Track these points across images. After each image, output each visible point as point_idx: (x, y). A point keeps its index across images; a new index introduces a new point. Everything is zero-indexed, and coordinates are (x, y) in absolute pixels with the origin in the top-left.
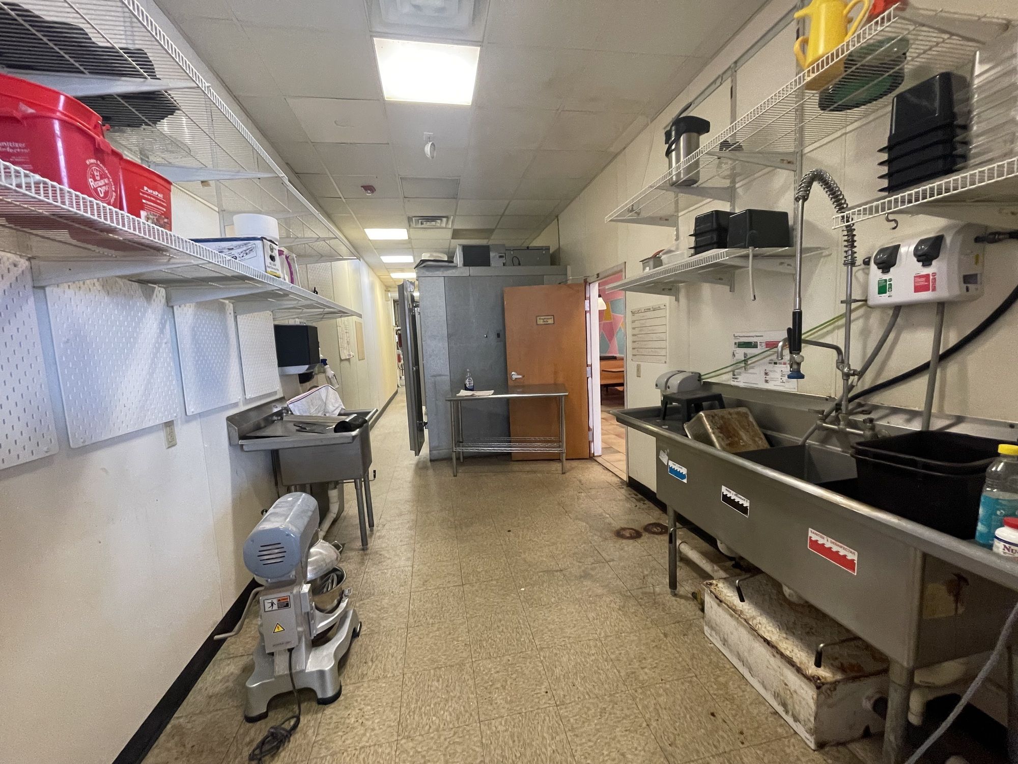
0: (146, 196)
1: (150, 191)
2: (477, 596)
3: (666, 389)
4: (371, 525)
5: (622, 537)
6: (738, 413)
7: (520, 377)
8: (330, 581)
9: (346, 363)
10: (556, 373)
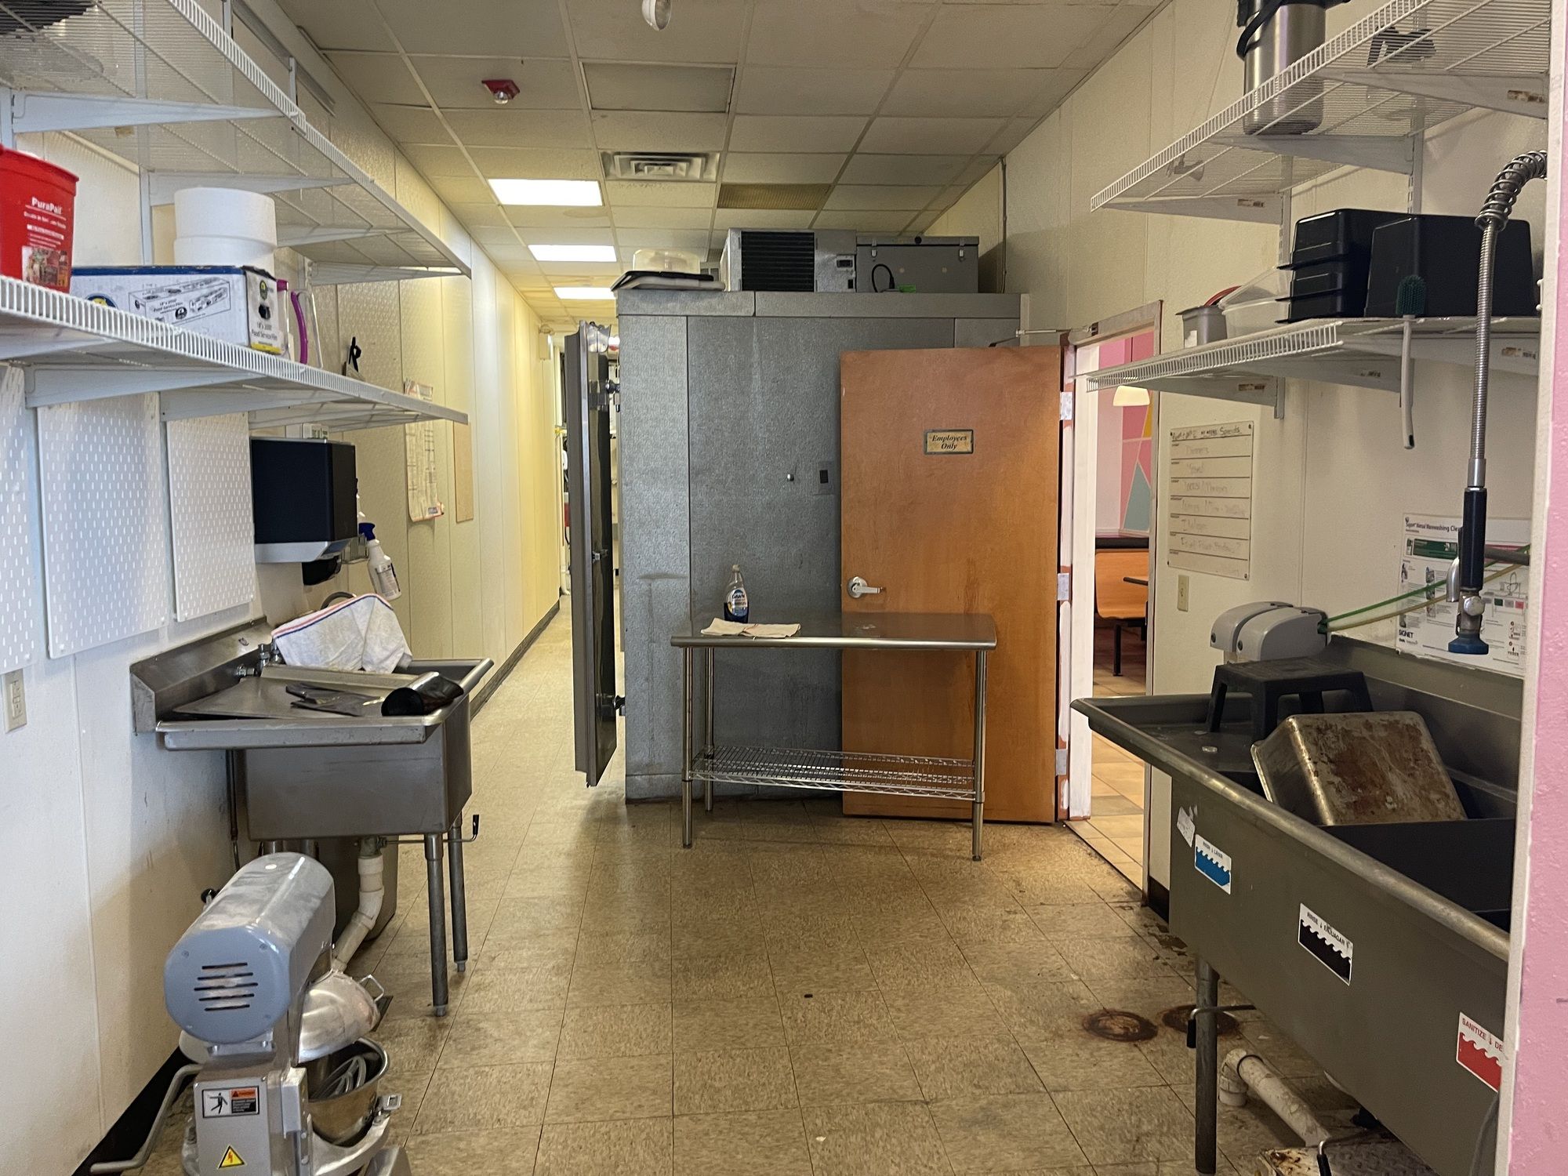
0: (33, 216)
1: (41, 205)
2: (704, 1146)
3: (1234, 650)
4: (461, 956)
5: (1104, 1034)
6: (1391, 726)
7: (875, 590)
8: (349, 1073)
9: (424, 530)
10: (971, 585)
